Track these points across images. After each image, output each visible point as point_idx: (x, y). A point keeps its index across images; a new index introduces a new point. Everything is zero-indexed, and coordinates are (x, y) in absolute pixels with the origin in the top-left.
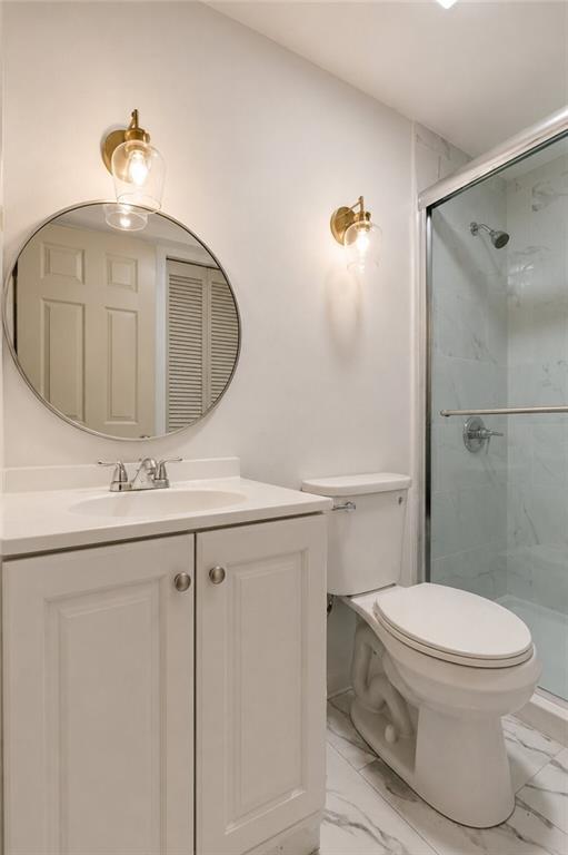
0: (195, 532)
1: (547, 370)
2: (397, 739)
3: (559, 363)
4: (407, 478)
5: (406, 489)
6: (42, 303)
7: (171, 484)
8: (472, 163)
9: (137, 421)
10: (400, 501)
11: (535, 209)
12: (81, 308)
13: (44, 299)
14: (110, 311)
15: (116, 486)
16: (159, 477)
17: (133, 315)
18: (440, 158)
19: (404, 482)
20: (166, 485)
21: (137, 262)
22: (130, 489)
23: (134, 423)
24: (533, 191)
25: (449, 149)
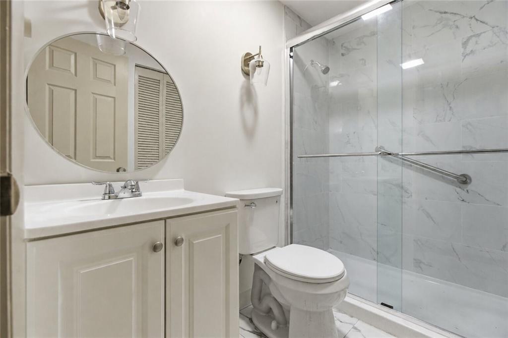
0: (165, 219)
1: (348, 137)
2: (278, 327)
3: (354, 133)
4: (280, 190)
5: (280, 196)
6: (47, 87)
7: (143, 194)
8: (312, 29)
9: (114, 159)
10: (277, 202)
11: (343, 55)
12: (74, 92)
13: (48, 84)
14: (95, 95)
15: (107, 197)
16: (135, 191)
17: (113, 99)
18: (297, 25)
19: (279, 192)
20: (140, 195)
21: (115, 66)
22: (116, 197)
23: (113, 161)
24: (342, 46)
25: (301, 21)
